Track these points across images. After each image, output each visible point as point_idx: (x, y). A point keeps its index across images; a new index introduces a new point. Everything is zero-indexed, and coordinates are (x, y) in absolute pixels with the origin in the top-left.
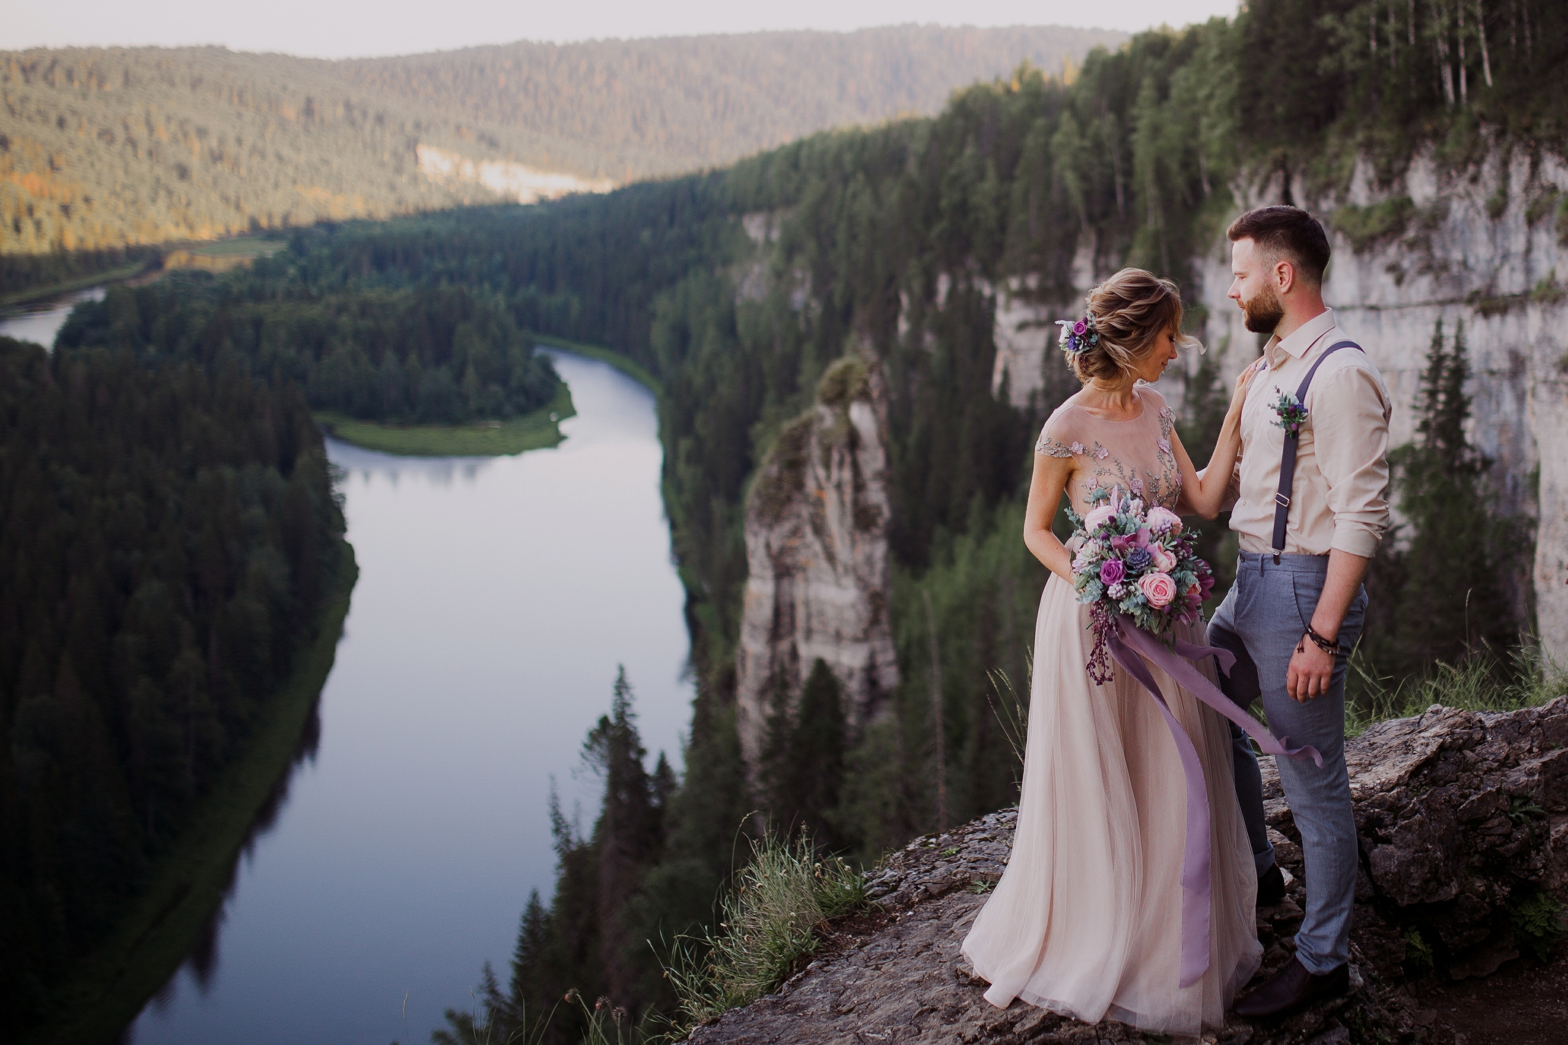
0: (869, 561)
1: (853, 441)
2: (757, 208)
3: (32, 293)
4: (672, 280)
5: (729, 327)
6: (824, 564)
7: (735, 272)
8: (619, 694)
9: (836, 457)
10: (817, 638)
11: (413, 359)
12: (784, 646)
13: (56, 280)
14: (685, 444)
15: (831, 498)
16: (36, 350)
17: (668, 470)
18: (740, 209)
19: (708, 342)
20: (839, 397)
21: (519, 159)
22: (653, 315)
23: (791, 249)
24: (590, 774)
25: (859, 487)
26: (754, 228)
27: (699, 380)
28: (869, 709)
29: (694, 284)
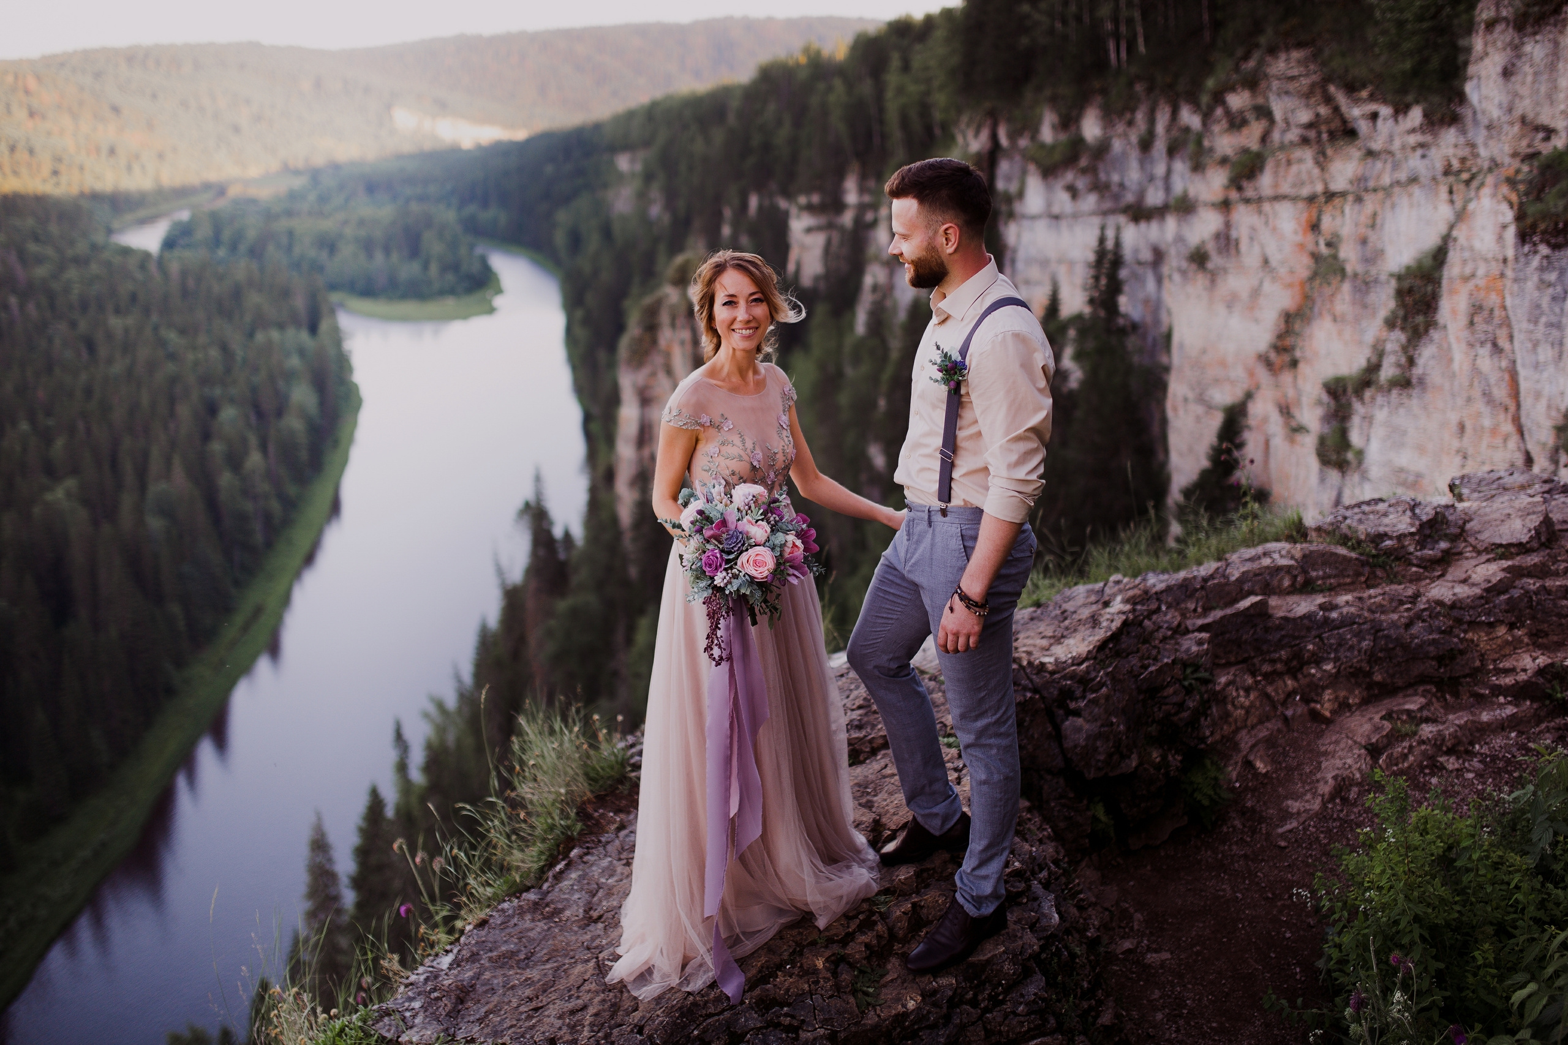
2: (625, 149)
4: (567, 200)
5: (607, 232)
7: (610, 194)
8: (537, 485)
9: (679, 323)
14: (579, 314)
15: (677, 351)
17: (569, 330)
18: (615, 148)
19: (593, 242)
20: (681, 282)
21: (460, 116)
22: (555, 225)
23: (648, 177)
26: (623, 163)
27: (588, 269)
29: (583, 203)
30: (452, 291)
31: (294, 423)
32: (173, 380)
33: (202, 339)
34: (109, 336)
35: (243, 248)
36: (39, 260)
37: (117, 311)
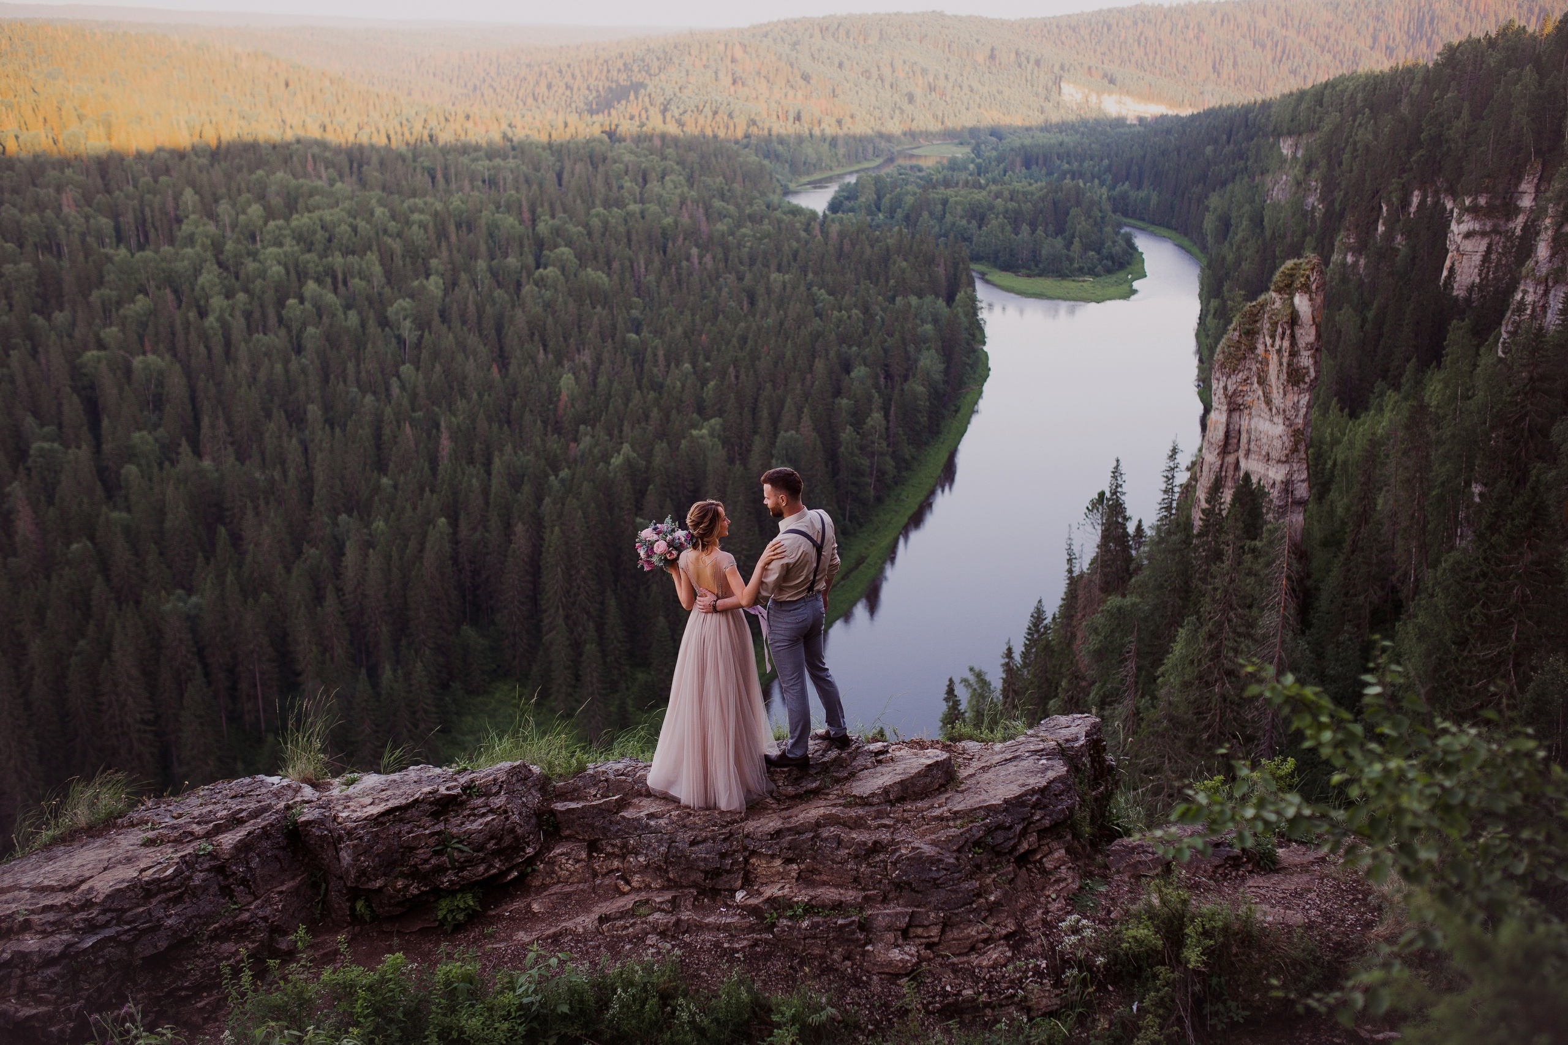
0: (1296, 406)
1: (1294, 320)
2: (1290, 134)
3: (817, 176)
4: (1223, 184)
5: (1258, 221)
6: (1263, 406)
7: (1269, 179)
8: (1115, 477)
9: (1280, 330)
10: (1253, 456)
11: (1040, 231)
12: (1231, 459)
13: (831, 169)
14: (1214, 303)
15: (1274, 359)
16: (814, 214)
17: (1201, 321)
18: (1278, 134)
19: (1242, 229)
20: (1288, 288)
21: (1128, 93)
22: (1207, 208)
23: (1309, 165)
24: (1089, 528)
25: (1294, 353)
26: (1286, 148)
27: (1230, 258)
28: (1283, 511)
29: (1238, 188)
30: (1092, 272)
31: (917, 387)
32: (817, 335)
33: (847, 300)
34: (769, 291)
35: (899, 215)
36: (722, 216)
37: (779, 269)
